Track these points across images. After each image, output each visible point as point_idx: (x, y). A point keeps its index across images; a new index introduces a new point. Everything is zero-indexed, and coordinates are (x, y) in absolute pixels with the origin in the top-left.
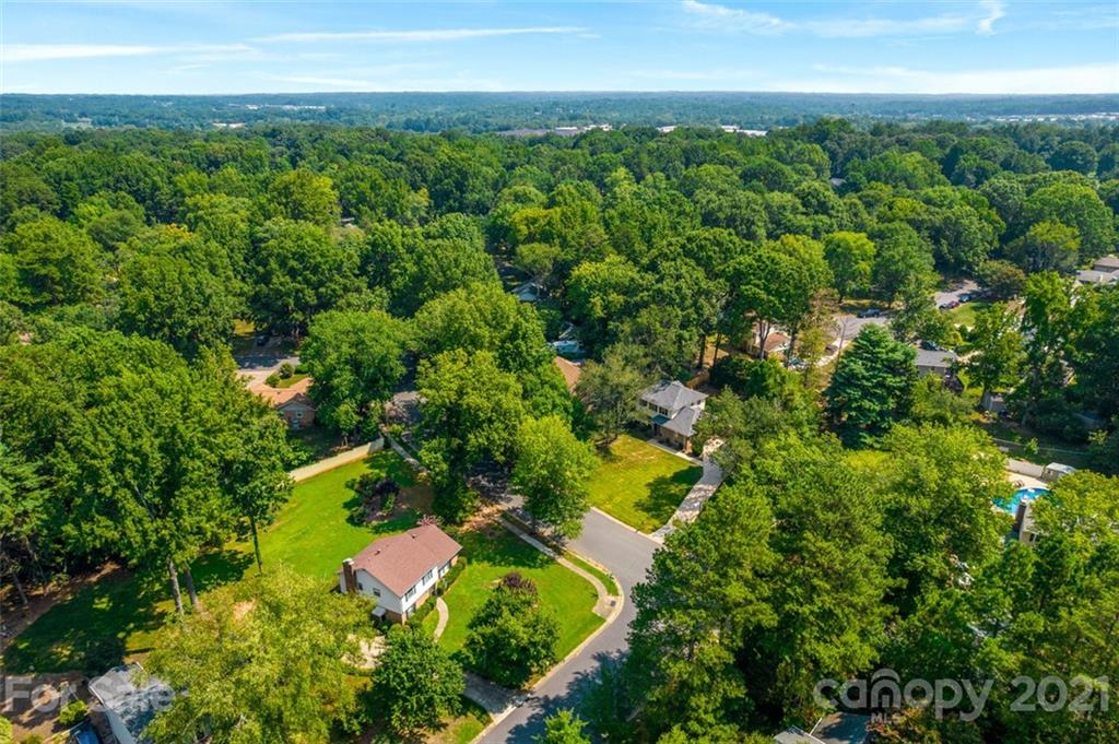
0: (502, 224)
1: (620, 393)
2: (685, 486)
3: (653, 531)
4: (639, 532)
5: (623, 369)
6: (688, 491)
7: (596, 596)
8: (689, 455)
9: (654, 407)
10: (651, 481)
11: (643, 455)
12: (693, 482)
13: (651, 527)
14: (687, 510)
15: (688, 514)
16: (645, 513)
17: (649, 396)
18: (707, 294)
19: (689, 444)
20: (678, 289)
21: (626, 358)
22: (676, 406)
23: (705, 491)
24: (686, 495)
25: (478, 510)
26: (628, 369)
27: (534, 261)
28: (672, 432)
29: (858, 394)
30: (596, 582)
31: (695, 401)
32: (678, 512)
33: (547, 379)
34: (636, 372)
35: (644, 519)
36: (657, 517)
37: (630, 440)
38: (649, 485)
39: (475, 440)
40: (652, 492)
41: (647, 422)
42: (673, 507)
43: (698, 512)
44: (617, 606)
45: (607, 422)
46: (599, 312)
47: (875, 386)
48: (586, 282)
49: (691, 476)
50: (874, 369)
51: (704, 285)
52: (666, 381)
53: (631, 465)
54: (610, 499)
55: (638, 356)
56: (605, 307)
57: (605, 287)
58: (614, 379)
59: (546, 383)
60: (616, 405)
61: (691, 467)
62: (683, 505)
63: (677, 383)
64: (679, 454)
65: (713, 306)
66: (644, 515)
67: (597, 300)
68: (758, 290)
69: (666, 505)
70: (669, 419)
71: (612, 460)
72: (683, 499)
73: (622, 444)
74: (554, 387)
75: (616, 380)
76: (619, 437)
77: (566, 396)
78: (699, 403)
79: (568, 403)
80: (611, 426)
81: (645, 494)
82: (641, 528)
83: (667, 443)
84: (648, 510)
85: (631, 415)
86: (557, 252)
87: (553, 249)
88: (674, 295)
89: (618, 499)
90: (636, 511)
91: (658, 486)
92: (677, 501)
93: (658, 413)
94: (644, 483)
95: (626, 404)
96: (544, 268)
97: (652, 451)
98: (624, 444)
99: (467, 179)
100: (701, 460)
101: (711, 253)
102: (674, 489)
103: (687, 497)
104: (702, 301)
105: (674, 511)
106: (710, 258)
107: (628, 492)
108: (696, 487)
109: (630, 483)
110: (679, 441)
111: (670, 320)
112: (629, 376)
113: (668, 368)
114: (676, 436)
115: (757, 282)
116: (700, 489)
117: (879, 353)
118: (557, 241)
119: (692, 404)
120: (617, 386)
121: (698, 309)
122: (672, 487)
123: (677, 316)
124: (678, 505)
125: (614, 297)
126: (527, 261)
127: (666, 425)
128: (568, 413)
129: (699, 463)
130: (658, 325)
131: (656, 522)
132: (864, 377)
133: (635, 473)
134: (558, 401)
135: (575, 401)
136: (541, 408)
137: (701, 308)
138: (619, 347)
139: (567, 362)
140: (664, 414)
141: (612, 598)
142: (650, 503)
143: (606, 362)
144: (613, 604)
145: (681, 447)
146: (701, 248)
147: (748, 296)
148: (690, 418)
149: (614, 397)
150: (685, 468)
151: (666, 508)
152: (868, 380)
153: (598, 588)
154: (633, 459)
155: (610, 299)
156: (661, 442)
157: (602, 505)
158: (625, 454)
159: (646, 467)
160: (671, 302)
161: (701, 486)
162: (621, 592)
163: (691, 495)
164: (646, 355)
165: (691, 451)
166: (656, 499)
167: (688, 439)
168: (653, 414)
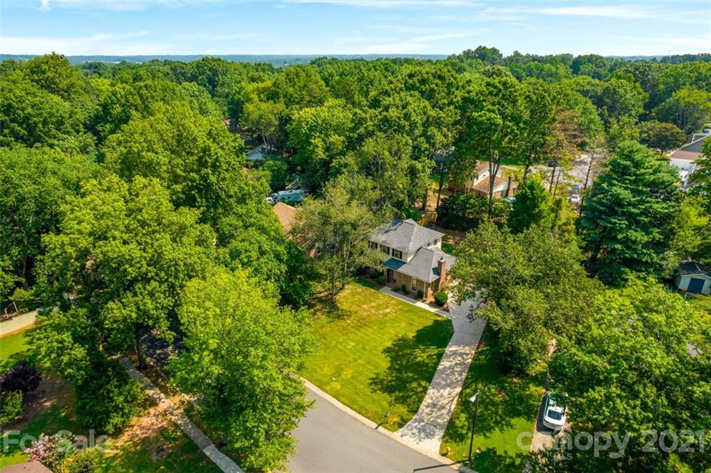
0: (239, 99)
1: (346, 234)
2: (433, 350)
3: (401, 426)
4: (381, 429)
5: (349, 203)
6: (440, 356)
8: (431, 304)
9: (386, 250)
10: (389, 344)
11: (378, 307)
12: (443, 343)
13: (396, 419)
14: (444, 387)
15: (446, 392)
16: (386, 395)
17: (379, 238)
18: (438, 123)
19: (430, 292)
20: (407, 117)
21: (352, 192)
22: (412, 247)
23: (461, 355)
24: (438, 363)
25: (153, 403)
26: (354, 203)
27: (261, 117)
28: (409, 278)
29: (624, 223)
31: (432, 241)
32: (430, 391)
33: (252, 220)
34: (364, 208)
35: (385, 404)
36: (402, 400)
37: (359, 288)
38: (387, 351)
39: (117, 311)
40: (393, 360)
41: (380, 268)
42: (423, 383)
43: (459, 390)
45: (331, 270)
46: (321, 154)
47: (642, 214)
48: (307, 125)
49: (438, 335)
50: (640, 193)
51: (433, 113)
52: (398, 219)
53: (363, 323)
54: (338, 373)
55: (365, 189)
56: (328, 149)
57: (325, 128)
58: (337, 215)
59: (252, 225)
60: (341, 249)
61: (436, 321)
62: (436, 379)
63: (410, 221)
64: (419, 304)
65: (445, 136)
66: (384, 399)
67: (317, 141)
68: (493, 115)
69: (415, 380)
70: (404, 263)
71: (339, 317)
72: (435, 370)
73: (351, 295)
74: (263, 230)
75: (340, 218)
76: (346, 287)
77: (280, 241)
78: (435, 242)
79: (281, 249)
80: (336, 275)
81: (384, 363)
82: (383, 421)
83: (404, 291)
84: (389, 389)
85: (360, 260)
86: (281, 109)
87: (278, 105)
88: (403, 122)
89: (348, 373)
90: (374, 391)
91: (398, 351)
92: (427, 373)
93: (390, 256)
94: (381, 348)
95: (353, 247)
96: (269, 124)
97: (385, 301)
98: (353, 294)
99: (218, 76)
100: (447, 310)
101: (433, 86)
102: (421, 355)
103: (440, 367)
104: (433, 130)
105: (425, 390)
106: (432, 90)
107: (360, 361)
108: (450, 349)
109: (363, 348)
110: (419, 288)
111: (399, 150)
112: (356, 212)
113: (399, 205)
114: (415, 282)
115: (490, 107)
116: (455, 353)
117: (643, 174)
118: (282, 99)
119: (429, 245)
120: (342, 224)
121: (429, 139)
122: (418, 352)
123: (407, 144)
124: (429, 380)
125: (334, 138)
126: (254, 117)
127: (402, 270)
128: (280, 260)
129: (445, 316)
130: (387, 153)
131: (402, 409)
132: (630, 204)
133: (369, 333)
134: (266, 247)
135: (289, 247)
136: (243, 256)
137: (432, 137)
138: (342, 179)
139: (289, 206)
140: (398, 257)
142: (390, 378)
143: (328, 197)
145: (420, 296)
146: (423, 81)
147: (482, 123)
148: (429, 260)
149: (338, 239)
150: (430, 323)
151: (414, 385)
152: (634, 206)
154: (365, 314)
155: (331, 140)
156: (396, 290)
157: (328, 384)
158: (354, 308)
159: (382, 324)
160: (400, 129)
161: (453, 348)
163: (445, 363)
164: (374, 188)
165: (433, 300)
166: (399, 371)
167: (428, 285)
168: (386, 258)
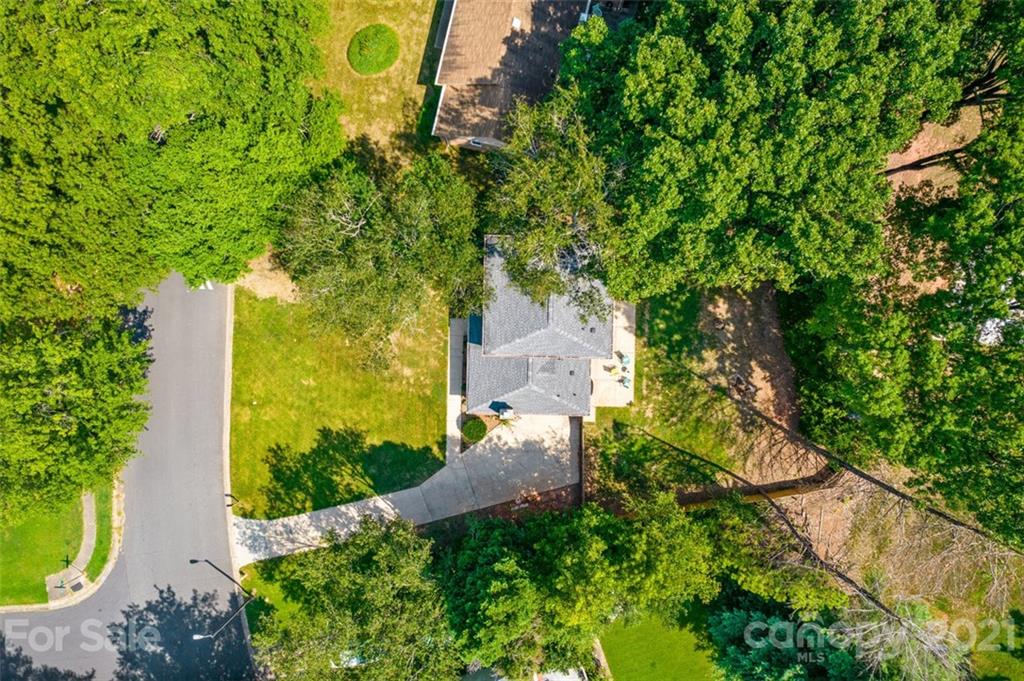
2: (362, 484)
3: (245, 516)
4: (229, 500)
6: (358, 497)
7: (68, 562)
13: (249, 506)
14: (318, 528)
15: (313, 533)
16: (269, 476)
24: (347, 501)
30: (89, 541)
32: (304, 517)
35: (258, 483)
36: (274, 497)
40: (316, 450)
42: (308, 504)
44: (78, 593)
61: (427, 451)
62: (323, 514)
66: (263, 478)
72: (335, 505)
81: (306, 444)
82: (238, 495)
84: (277, 474)
89: (269, 413)
90: (266, 460)
91: (333, 447)
92: (324, 500)
102: (345, 477)
103: (343, 508)
105: (302, 511)
108: (380, 501)
122: (347, 470)
124: (315, 508)
131: (263, 505)
141: (83, 579)
142: (292, 465)
144: (77, 587)
151: (300, 496)
153: (81, 555)
157: (243, 403)
161: (383, 504)
162: (102, 578)
166: (306, 468)
